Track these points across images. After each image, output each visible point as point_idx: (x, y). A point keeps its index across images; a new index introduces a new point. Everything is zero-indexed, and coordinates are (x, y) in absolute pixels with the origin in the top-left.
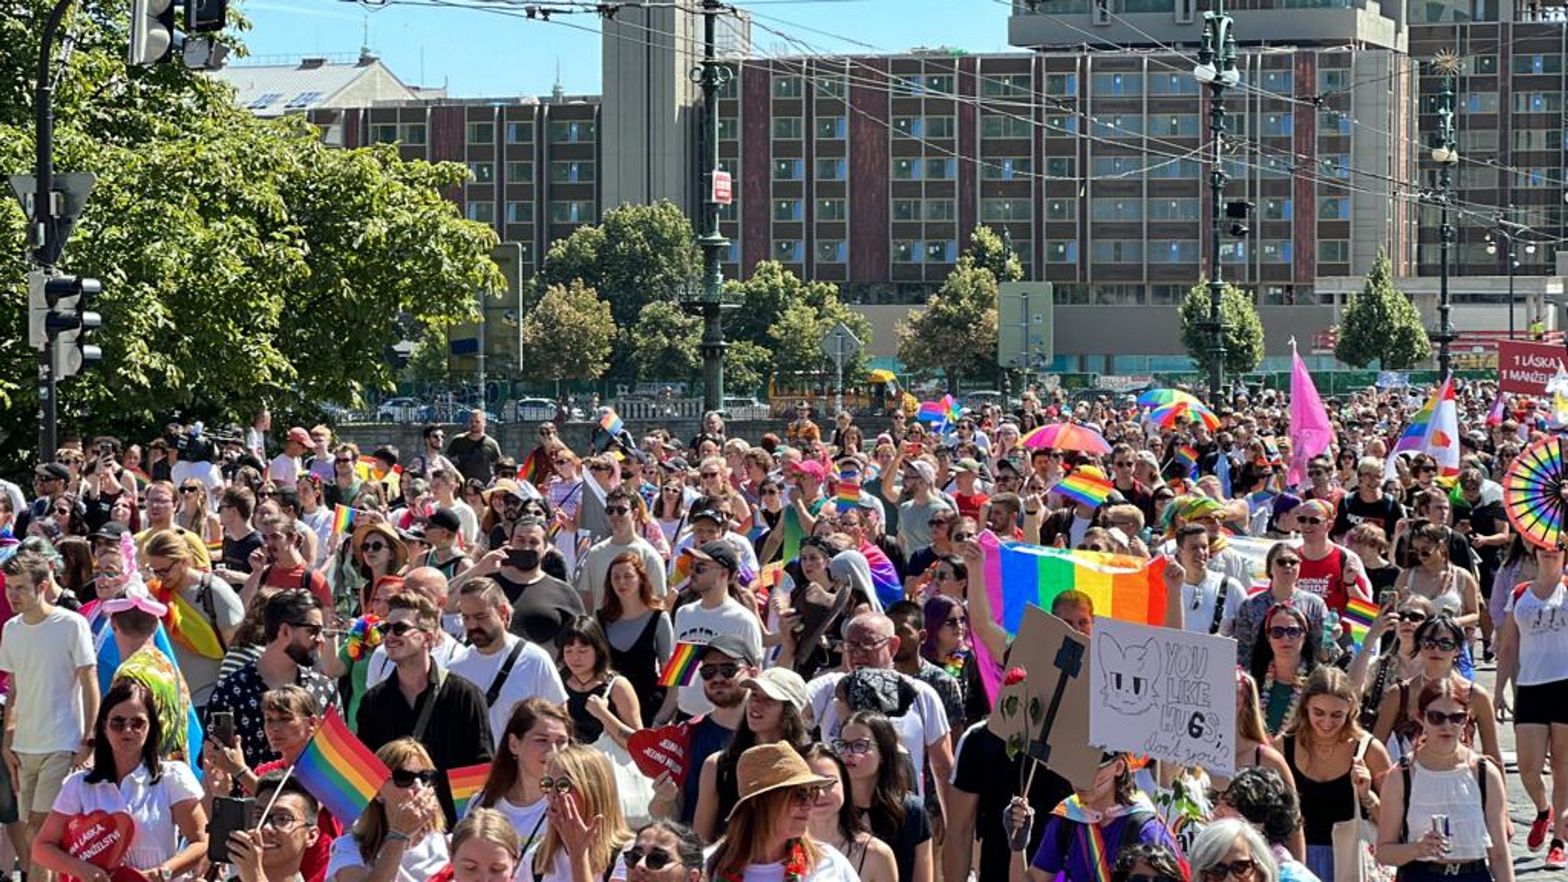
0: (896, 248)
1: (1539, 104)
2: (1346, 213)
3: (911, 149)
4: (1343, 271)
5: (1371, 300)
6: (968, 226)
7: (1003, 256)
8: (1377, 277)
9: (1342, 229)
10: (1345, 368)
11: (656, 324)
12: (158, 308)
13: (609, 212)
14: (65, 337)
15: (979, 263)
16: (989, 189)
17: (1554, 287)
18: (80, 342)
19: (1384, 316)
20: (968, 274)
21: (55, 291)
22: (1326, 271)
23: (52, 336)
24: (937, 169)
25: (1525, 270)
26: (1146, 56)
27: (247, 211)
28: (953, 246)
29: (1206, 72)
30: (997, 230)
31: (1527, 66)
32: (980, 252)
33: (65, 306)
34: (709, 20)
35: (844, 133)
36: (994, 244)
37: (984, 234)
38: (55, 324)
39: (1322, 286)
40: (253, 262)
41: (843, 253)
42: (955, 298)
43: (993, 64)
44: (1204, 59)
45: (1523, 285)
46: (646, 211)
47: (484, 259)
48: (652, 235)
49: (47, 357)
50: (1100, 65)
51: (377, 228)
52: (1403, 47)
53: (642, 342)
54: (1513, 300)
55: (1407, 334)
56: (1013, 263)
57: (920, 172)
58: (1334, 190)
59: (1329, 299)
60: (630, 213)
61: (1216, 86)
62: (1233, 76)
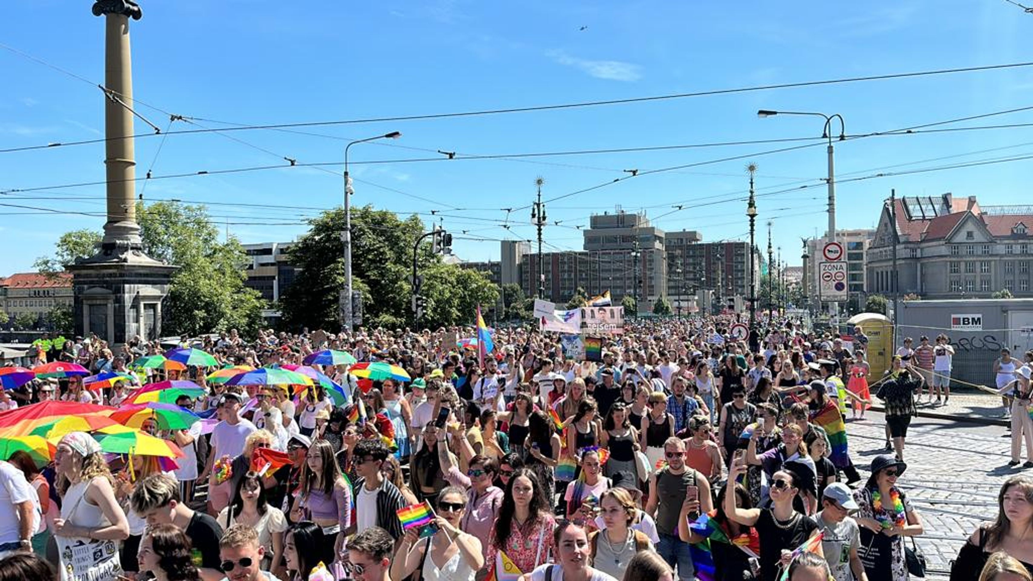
0: (561, 292)
1: (691, 261)
2: (653, 283)
3: (564, 271)
4: (653, 295)
5: (660, 301)
6: (576, 287)
7: (584, 293)
8: (661, 296)
9: (653, 286)
10: (654, 315)
11: (514, 308)
12: (433, 303)
13: (503, 285)
14: (419, 309)
15: (579, 294)
16: (580, 280)
17: (696, 298)
18: (422, 310)
19: (663, 304)
20: (577, 296)
21: (418, 299)
22: (649, 295)
23: (417, 308)
24: (570, 275)
25: (691, 294)
26: (612, 252)
27: (449, 282)
28: (573, 291)
29: (634, 254)
30: (583, 288)
31: (689, 253)
32: (579, 292)
33: (419, 302)
34: (540, 244)
35: (550, 268)
36: (582, 290)
37: (580, 289)
38: (418, 306)
39: (649, 298)
40: (451, 292)
41: (550, 293)
42: (574, 302)
43: (580, 254)
44: (633, 251)
45: (690, 297)
46: (511, 285)
47: (496, 292)
48: (513, 290)
49: (416, 313)
50: (603, 254)
51: (474, 286)
52: (664, 249)
53: (511, 311)
54: (688, 300)
55: (667, 308)
56: (586, 294)
57: (566, 276)
58: (651, 278)
59: (650, 301)
60: (508, 285)
61: (636, 256)
62: (639, 255)
